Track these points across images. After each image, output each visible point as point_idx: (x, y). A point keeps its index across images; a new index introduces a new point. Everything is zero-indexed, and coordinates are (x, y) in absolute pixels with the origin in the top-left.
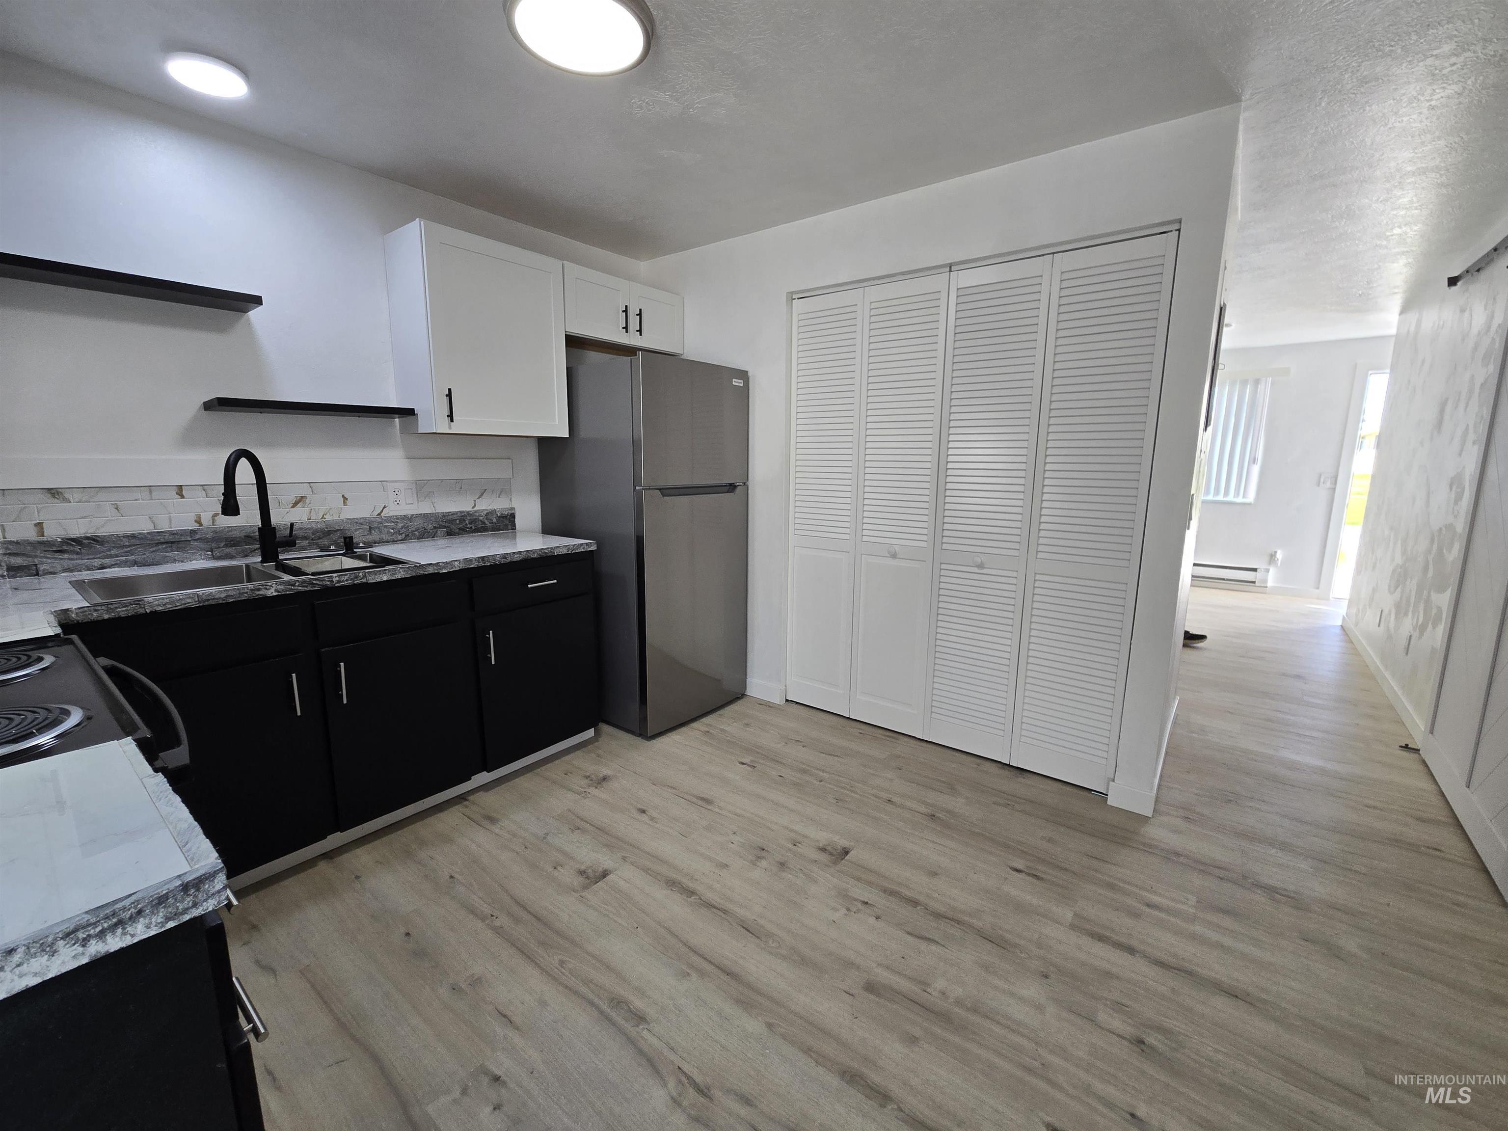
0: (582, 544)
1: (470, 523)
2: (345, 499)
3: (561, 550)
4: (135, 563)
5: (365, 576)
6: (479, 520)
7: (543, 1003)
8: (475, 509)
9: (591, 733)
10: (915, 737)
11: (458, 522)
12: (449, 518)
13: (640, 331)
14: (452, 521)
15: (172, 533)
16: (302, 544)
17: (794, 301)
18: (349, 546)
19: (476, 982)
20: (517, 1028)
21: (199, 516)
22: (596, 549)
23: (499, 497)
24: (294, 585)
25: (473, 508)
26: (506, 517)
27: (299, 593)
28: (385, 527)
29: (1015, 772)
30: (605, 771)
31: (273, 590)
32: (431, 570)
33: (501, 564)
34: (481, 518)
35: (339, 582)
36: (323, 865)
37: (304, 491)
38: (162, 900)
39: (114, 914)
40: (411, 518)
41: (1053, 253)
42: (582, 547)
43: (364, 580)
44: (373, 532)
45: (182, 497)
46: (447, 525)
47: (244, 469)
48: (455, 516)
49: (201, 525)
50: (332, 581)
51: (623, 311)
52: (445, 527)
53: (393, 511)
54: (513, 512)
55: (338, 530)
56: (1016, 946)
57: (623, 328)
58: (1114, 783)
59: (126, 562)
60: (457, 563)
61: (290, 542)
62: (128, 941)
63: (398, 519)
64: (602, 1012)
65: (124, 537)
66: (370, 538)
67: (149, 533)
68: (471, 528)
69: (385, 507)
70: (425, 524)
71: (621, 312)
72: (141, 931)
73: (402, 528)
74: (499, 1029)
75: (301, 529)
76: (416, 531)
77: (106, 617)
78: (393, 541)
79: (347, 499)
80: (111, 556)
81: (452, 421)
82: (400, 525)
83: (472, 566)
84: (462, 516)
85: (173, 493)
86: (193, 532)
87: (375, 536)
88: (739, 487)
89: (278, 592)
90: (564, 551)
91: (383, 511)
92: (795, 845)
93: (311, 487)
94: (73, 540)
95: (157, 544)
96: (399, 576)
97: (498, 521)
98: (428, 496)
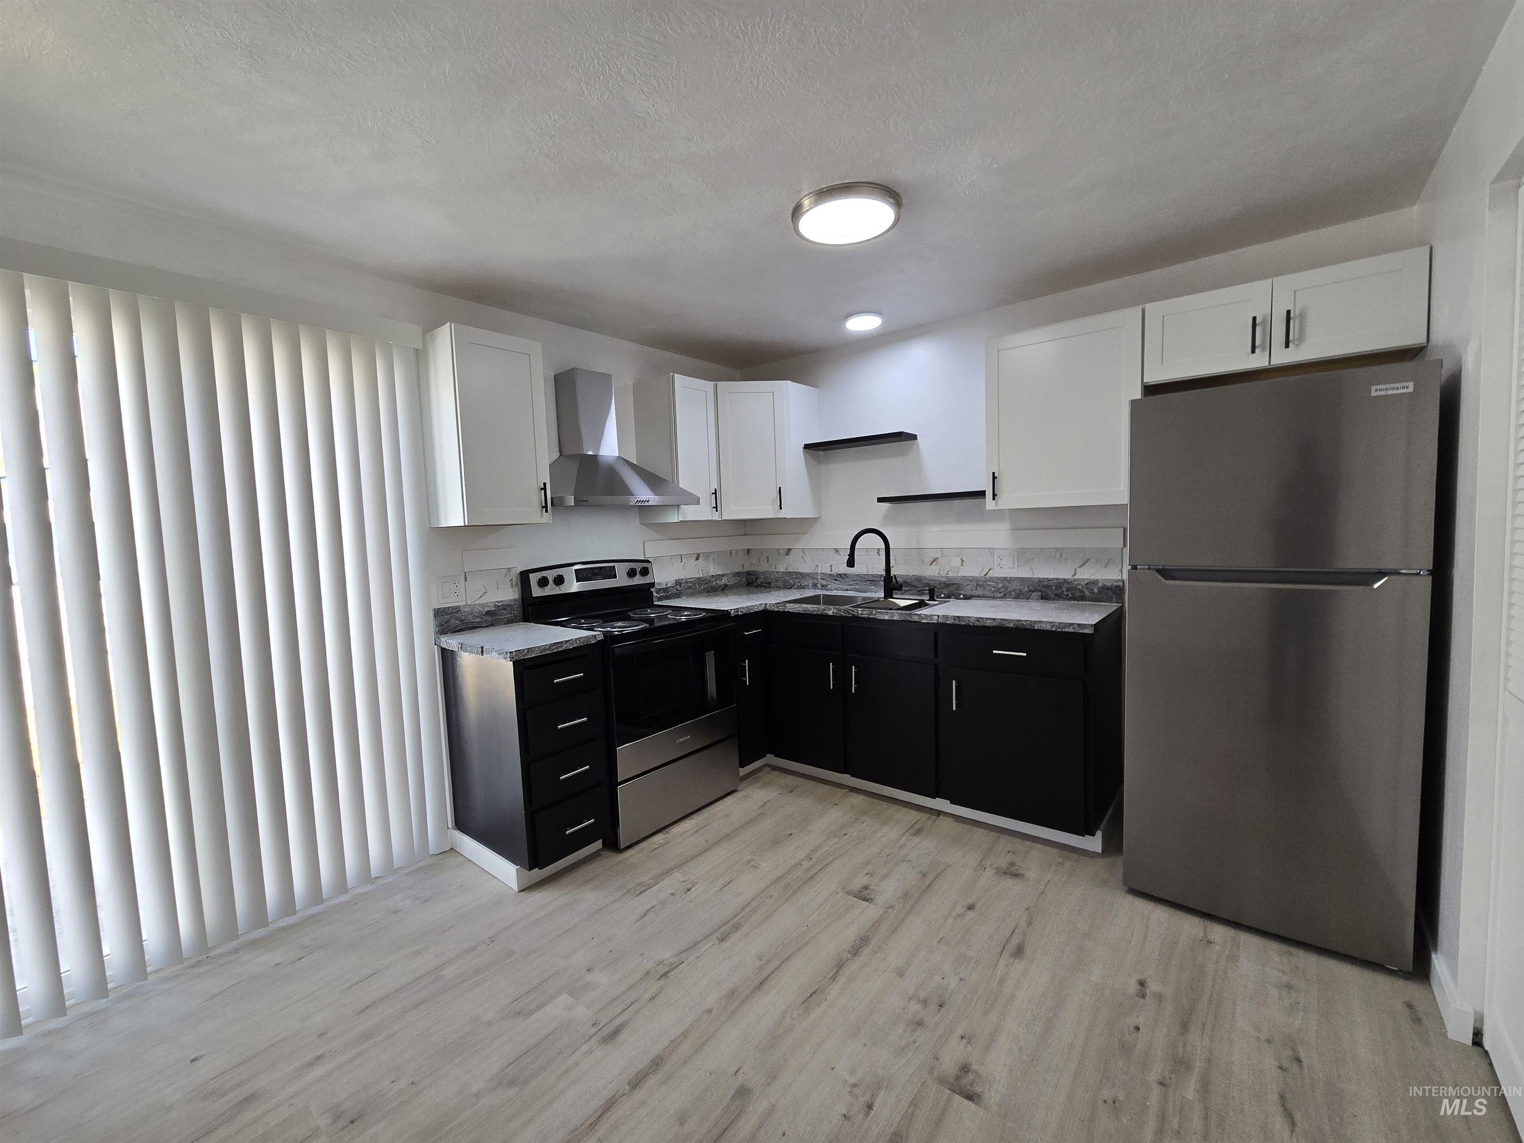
0: (1072, 625)
1: (1068, 590)
2: (962, 561)
6: (1076, 588)
8: (1076, 577)
11: (1054, 588)
12: (1046, 583)
13: (1286, 342)
14: (1048, 587)
15: (872, 575)
18: (932, 595)
19: (755, 867)
20: (721, 889)
23: (1105, 568)
25: (1072, 576)
26: (1111, 588)
28: (988, 585)
30: (1030, 872)
34: (1080, 587)
35: (861, 614)
37: (938, 554)
40: (1012, 580)
42: (1071, 627)
44: (979, 588)
45: (879, 555)
46: (1043, 589)
48: (1051, 582)
50: (858, 613)
51: (1248, 325)
52: (1040, 591)
53: (997, 573)
54: (1120, 584)
57: (1255, 348)
61: (900, 588)
63: (999, 580)
64: (726, 923)
66: (976, 593)
67: (864, 575)
68: (1068, 595)
69: (990, 569)
70: (1022, 587)
73: (1002, 587)
74: (720, 883)
76: (1014, 591)
77: (776, 610)
78: (994, 598)
79: (964, 562)
81: (995, 499)
82: (1000, 585)
84: (1059, 583)
85: (875, 553)
87: (980, 592)
88: (1397, 576)
91: (988, 573)
92: (962, 1037)
93: (942, 551)
94: (839, 574)
95: (867, 581)
96: (895, 618)
97: (1100, 591)
98: (1027, 562)
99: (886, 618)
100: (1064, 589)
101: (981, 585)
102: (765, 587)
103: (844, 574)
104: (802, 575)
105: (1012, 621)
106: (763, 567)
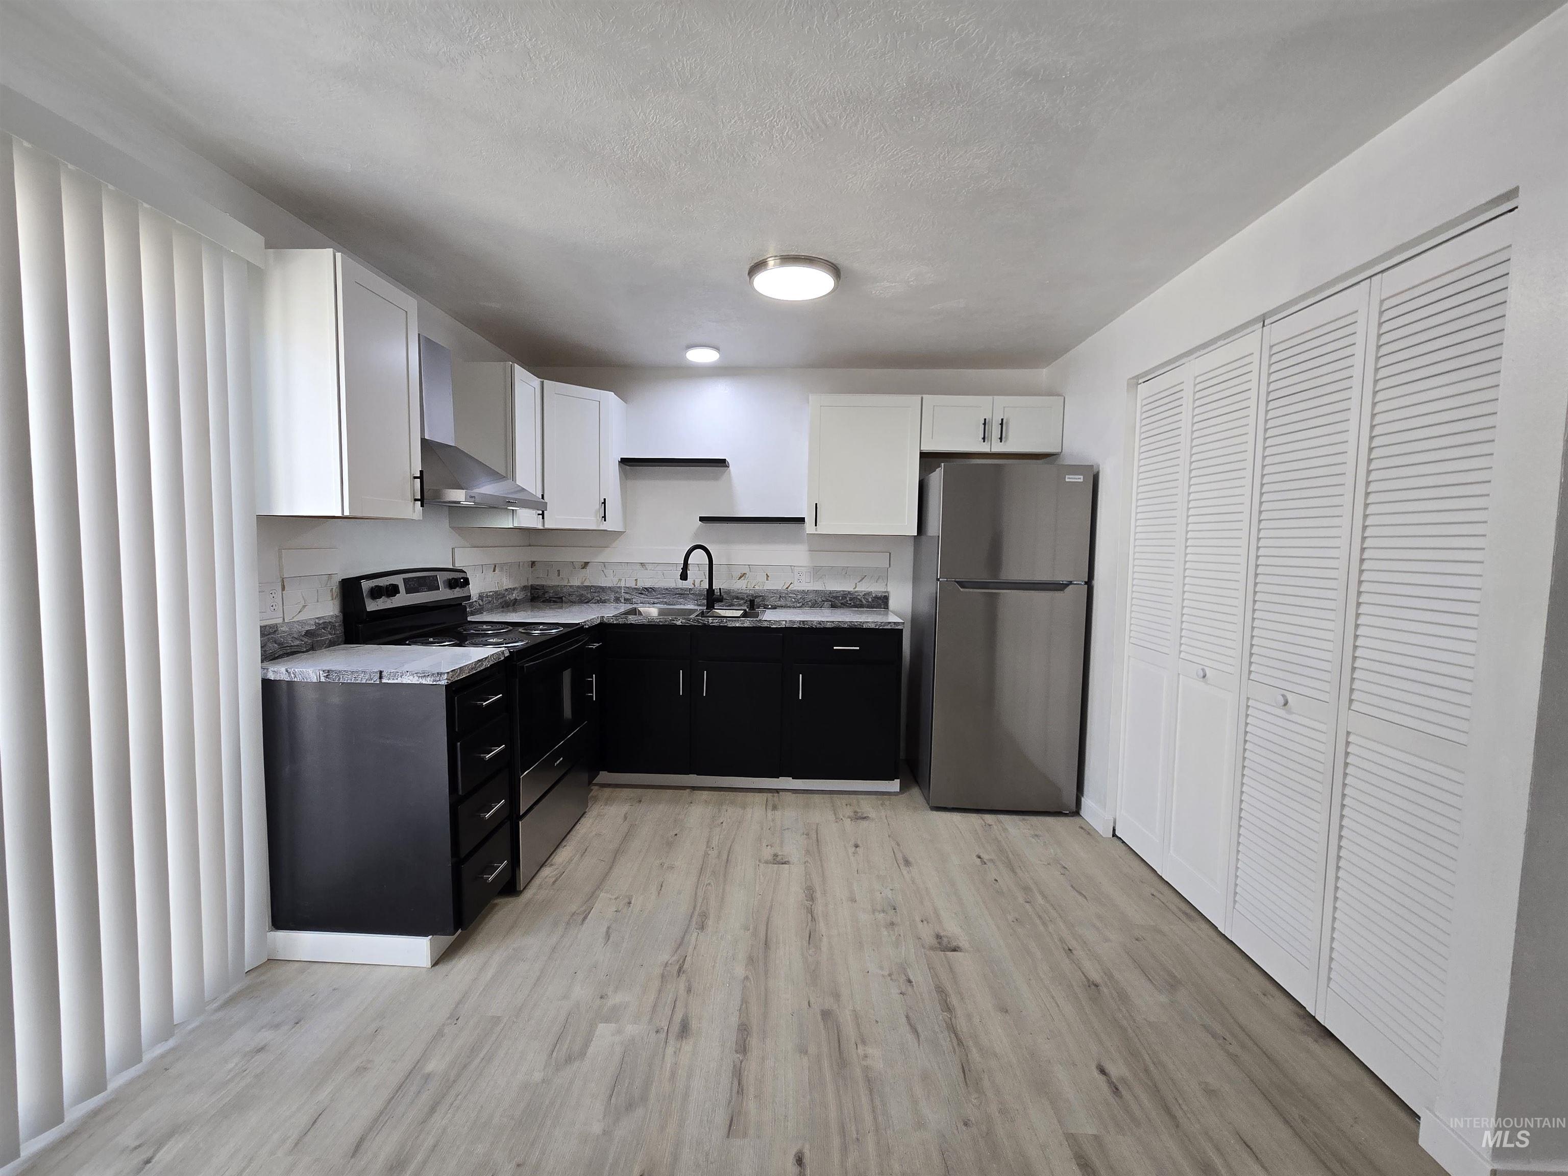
0: (891, 623)
1: (850, 600)
2: (768, 576)
5: (726, 622)
6: (857, 598)
8: (856, 590)
9: (894, 785)
11: (840, 598)
12: (834, 595)
13: (1001, 439)
14: (836, 598)
15: (681, 589)
16: (737, 602)
17: (1139, 386)
18: (750, 605)
19: (672, 867)
21: (694, 581)
22: (903, 628)
23: (877, 582)
25: (854, 589)
26: (881, 598)
27: (691, 626)
28: (790, 597)
30: (872, 815)
31: (680, 622)
32: (765, 625)
34: (859, 597)
35: (712, 623)
36: (687, 791)
37: (746, 570)
40: (808, 592)
41: (1370, 277)
42: (889, 625)
43: (726, 624)
44: (782, 599)
46: (832, 599)
48: (838, 594)
51: (981, 424)
52: (831, 601)
53: (798, 586)
54: (887, 594)
55: (761, 596)
57: (981, 439)
58: (1436, 1106)
59: (663, 601)
60: (784, 622)
61: (720, 599)
64: (693, 913)
66: (779, 603)
68: (851, 604)
69: (791, 584)
70: (817, 598)
72: (429, 681)
74: (654, 889)
75: (741, 593)
76: (810, 601)
77: (613, 623)
78: (794, 606)
81: (818, 525)
82: (799, 597)
83: (795, 626)
84: (845, 594)
86: (690, 590)
87: (782, 602)
88: (1073, 585)
90: (873, 626)
91: (789, 586)
92: (922, 921)
93: (749, 567)
94: (645, 588)
96: (745, 625)
97: (873, 600)
98: (821, 578)
99: (737, 625)
100: (848, 599)
101: (784, 597)
102: (555, 602)
103: (651, 588)
104: (603, 589)
105: (845, 623)
106: (552, 581)
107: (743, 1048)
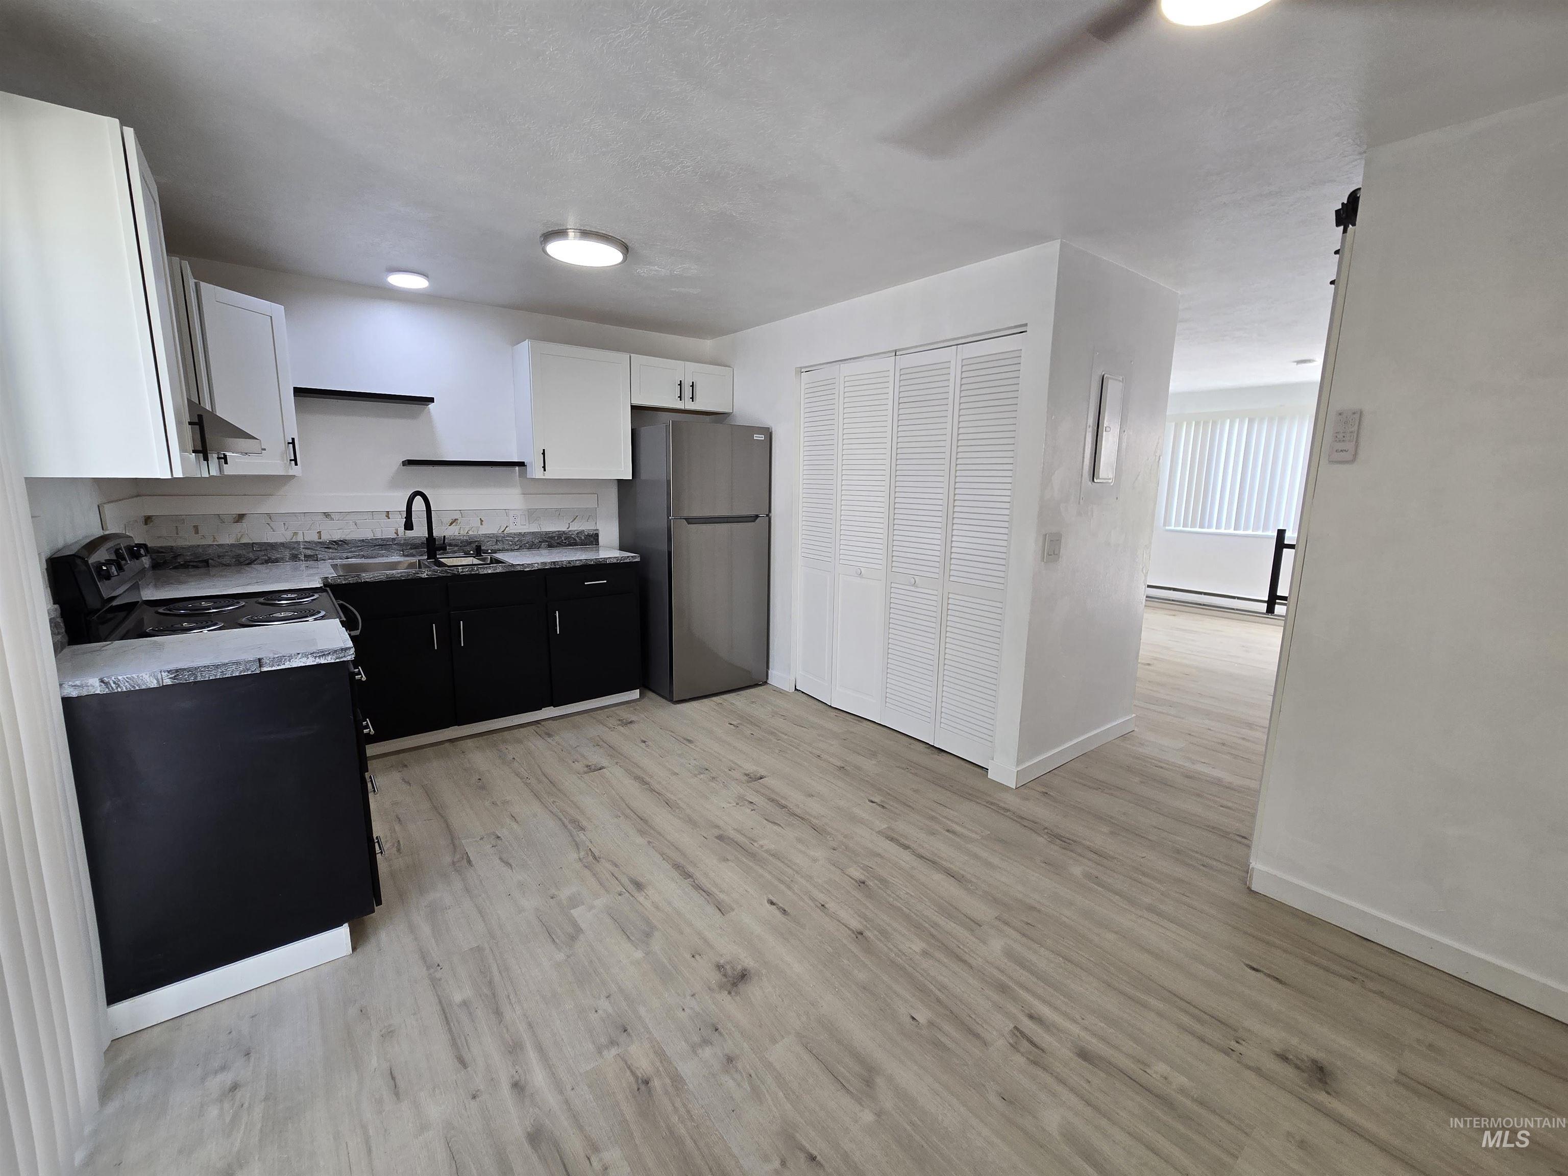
0: (628, 557)
1: (565, 540)
2: (482, 521)
3: (612, 560)
4: (363, 556)
5: (478, 570)
6: (571, 537)
7: (535, 815)
9: (635, 694)
10: (875, 722)
11: (556, 538)
12: (550, 535)
13: (692, 398)
14: (552, 538)
15: (384, 540)
16: (454, 550)
17: (801, 374)
18: (478, 551)
19: (505, 802)
20: (517, 822)
21: (397, 530)
22: (639, 560)
23: (587, 521)
24: (437, 572)
25: (568, 528)
26: (592, 536)
27: (440, 578)
29: (936, 751)
30: (634, 718)
31: (425, 574)
32: (519, 568)
33: (567, 567)
34: (573, 536)
35: (462, 572)
36: (447, 745)
37: (457, 516)
38: (335, 651)
39: (323, 652)
40: (524, 535)
41: (960, 344)
43: (477, 572)
44: (498, 543)
45: (389, 518)
46: (548, 540)
47: (418, 502)
48: (554, 534)
49: (398, 535)
50: (458, 571)
51: (679, 385)
52: (547, 541)
53: (513, 529)
54: (597, 532)
55: (476, 541)
56: (829, 834)
57: (679, 397)
58: (993, 761)
59: (359, 555)
60: (536, 565)
61: (445, 547)
62: (326, 662)
63: (515, 535)
64: (563, 824)
65: (358, 541)
66: (496, 547)
67: (370, 539)
68: (566, 543)
69: (507, 527)
70: (534, 539)
71: (677, 385)
72: (330, 659)
73: (518, 541)
74: (508, 820)
75: (454, 540)
76: (527, 543)
77: (344, 582)
79: (483, 521)
80: (351, 552)
81: (545, 470)
82: (517, 539)
83: (547, 567)
84: (559, 534)
85: (384, 516)
86: (394, 539)
87: (500, 546)
88: (759, 518)
89: (428, 576)
90: (615, 561)
91: (505, 529)
92: (729, 770)
93: (461, 513)
94: (334, 542)
95: (375, 546)
96: (498, 571)
97: (585, 538)
98: (536, 520)
99: (490, 572)
100: (563, 538)
101: (501, 541)
102: (194, 567)
103: (341, 541)
104: (273, 546)
106: (187, 540)
107: (687, 875)
